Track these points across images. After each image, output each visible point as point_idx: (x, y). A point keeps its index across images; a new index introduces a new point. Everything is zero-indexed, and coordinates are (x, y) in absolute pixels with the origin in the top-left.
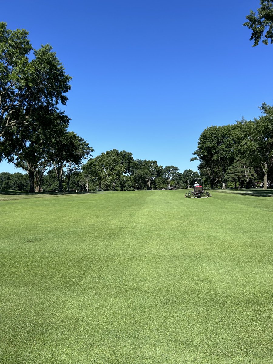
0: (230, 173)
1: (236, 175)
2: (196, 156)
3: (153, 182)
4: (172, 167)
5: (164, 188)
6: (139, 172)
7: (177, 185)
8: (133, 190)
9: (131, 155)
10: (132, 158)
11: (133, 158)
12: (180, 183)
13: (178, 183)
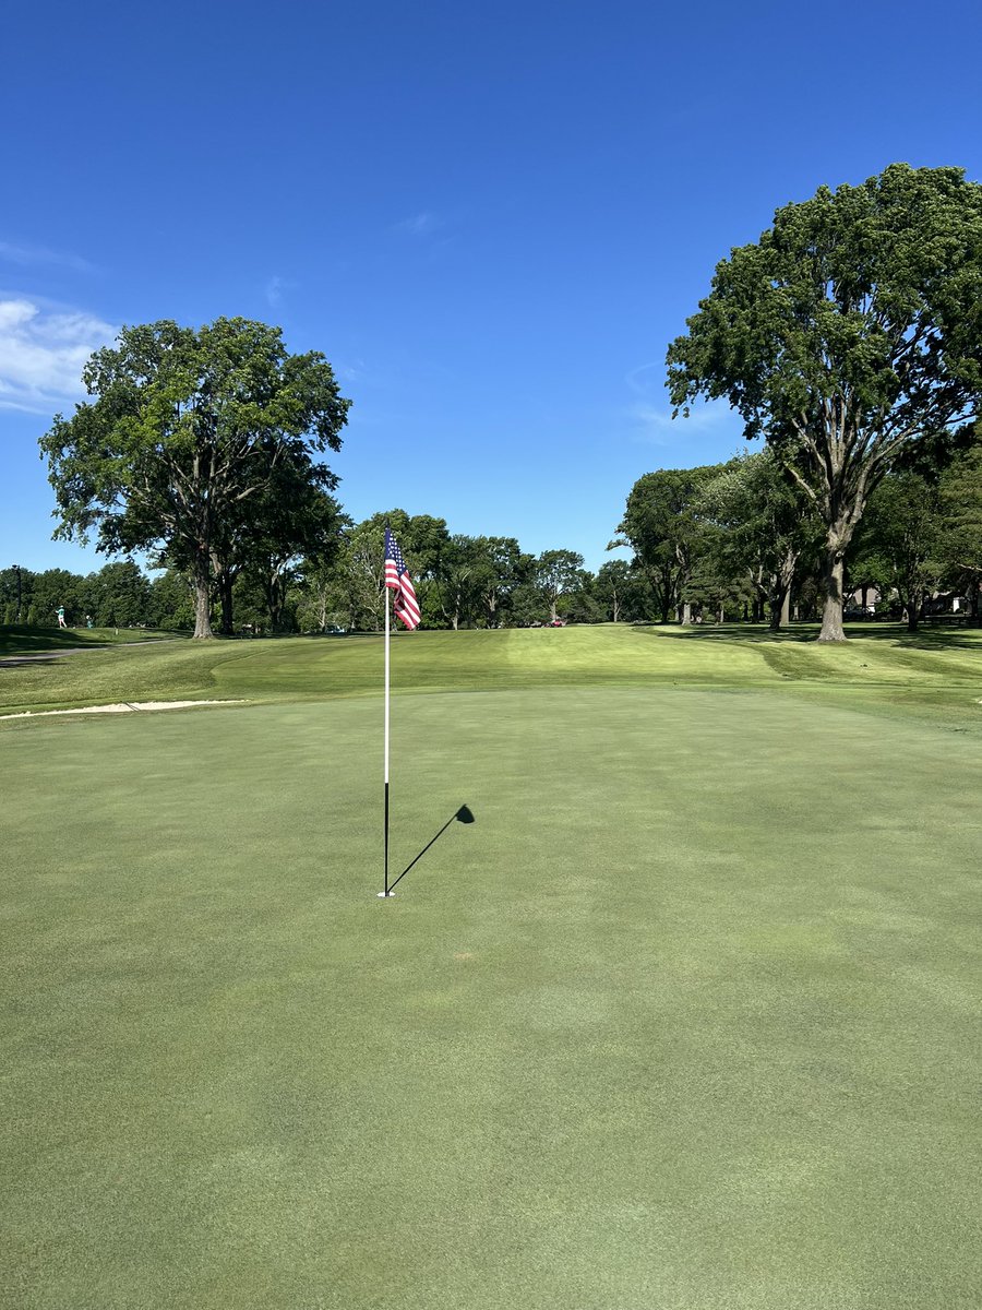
0: (695, 588)
1: (706, 593)
2: (622, 536)
3: (505, 602)
4: (562, 553)
5: (539, 621)
6: (465, 572)
7: (580, 611)
8: (441, 628)
9: (443, 527)
10: (444, 535)
11: (447, 532)
12: (589, 604)
13: (582, 603)
